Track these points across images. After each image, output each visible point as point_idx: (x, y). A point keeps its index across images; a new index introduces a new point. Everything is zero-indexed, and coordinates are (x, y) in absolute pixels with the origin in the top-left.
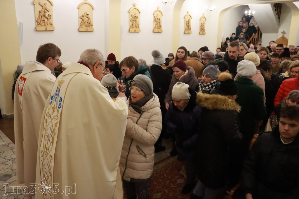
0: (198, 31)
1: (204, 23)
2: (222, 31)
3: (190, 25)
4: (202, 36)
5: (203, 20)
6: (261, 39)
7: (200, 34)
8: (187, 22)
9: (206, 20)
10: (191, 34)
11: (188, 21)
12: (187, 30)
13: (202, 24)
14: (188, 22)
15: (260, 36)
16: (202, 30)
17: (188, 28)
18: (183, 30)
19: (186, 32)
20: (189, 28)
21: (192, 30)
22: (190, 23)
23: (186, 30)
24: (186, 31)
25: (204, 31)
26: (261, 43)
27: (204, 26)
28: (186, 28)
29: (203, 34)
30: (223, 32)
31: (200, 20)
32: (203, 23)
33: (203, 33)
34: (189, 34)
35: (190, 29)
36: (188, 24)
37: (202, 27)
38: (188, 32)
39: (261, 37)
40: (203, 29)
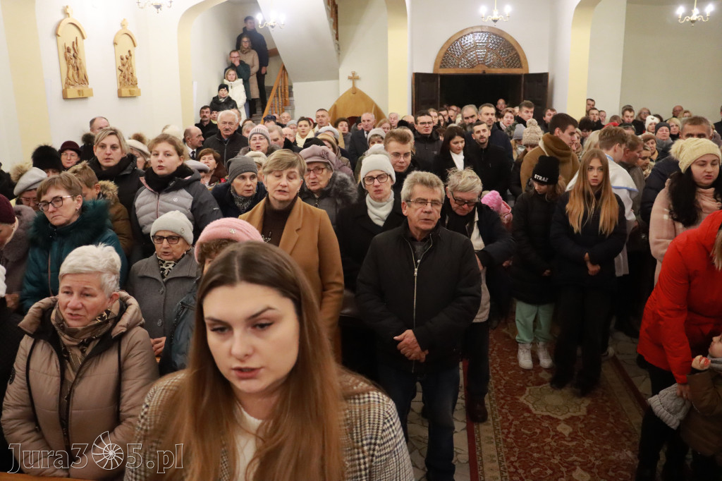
0: (114, 86)
1: (130, 55)
2: (192, 82)
3: (80, 63)
4: (128, 104)
5: (126, 44)
6: (291, 99)
7: (120, 96)
8: (68, 50)
9: (135, 46)
10: (91, 99)
11: (71, 47)
12: (72, 85)
13: (122, 59)
14: (72, 52)
15: (287, 91)
16: (127, 82)
17: (76, 76)
18: (57, 86)
19: (72, 92)
20: (78, 74)
21: (92, 83)
22: (80, 55)
23: (68, 84)
24: (71, 87)
25: (135, 84)
26: (293, 109)
27: (131, 66)
28: (68, 77)
29: (132, 96)
30: (195, 83)
31: (115, 44)
32: (128, 55)
33: (130, 91)
34: (82, 97)
35: (85, 80)
36: (73, 61)
37: (124, 69)
38: (79, 91)
39: (291, 94)
40: (130, 77)
